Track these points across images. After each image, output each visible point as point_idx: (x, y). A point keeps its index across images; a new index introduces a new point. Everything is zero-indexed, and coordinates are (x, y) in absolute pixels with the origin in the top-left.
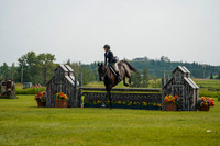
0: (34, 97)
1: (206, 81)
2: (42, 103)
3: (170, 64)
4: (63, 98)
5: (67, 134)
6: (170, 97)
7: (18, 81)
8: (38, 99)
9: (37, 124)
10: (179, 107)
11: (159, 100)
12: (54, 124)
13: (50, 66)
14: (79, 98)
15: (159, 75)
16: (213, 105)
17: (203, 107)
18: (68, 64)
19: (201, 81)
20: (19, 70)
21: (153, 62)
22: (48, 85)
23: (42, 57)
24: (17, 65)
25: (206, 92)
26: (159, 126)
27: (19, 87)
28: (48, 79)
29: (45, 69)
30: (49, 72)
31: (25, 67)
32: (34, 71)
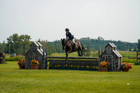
0: (17, 62)
1: (127, 53)
2: (22, 67)
3: (104, 41)
4: (36, 63)
5: (38, 86)
6: (104, 63)
7: (7, 52)
8: (19, 64)
9: (19, 80)
10: (109, 69)
11: (97, 65)
12: (30, 80)
13: (27, 43)
14: (46, 63)
15: (97, 48)
16: (131, 68)
17: (125, 69)
18: (39, 41)
19: (124, 52)
20: (8, 45)
21: (93, 40)
22: (26, 55)
23: (22, 37)
24: (6, 42)
25: (127, 59)
26: (97, 81)
27: (8, 56)
28: (26, 51)
29: (24, 45)
30: (27, 46)
31: (11, 43)
32: (17, 46)
